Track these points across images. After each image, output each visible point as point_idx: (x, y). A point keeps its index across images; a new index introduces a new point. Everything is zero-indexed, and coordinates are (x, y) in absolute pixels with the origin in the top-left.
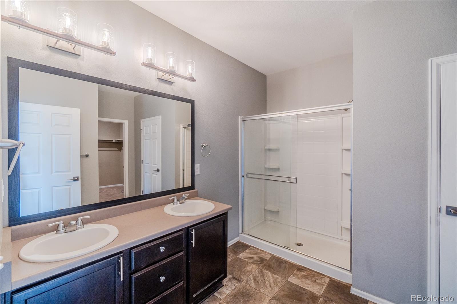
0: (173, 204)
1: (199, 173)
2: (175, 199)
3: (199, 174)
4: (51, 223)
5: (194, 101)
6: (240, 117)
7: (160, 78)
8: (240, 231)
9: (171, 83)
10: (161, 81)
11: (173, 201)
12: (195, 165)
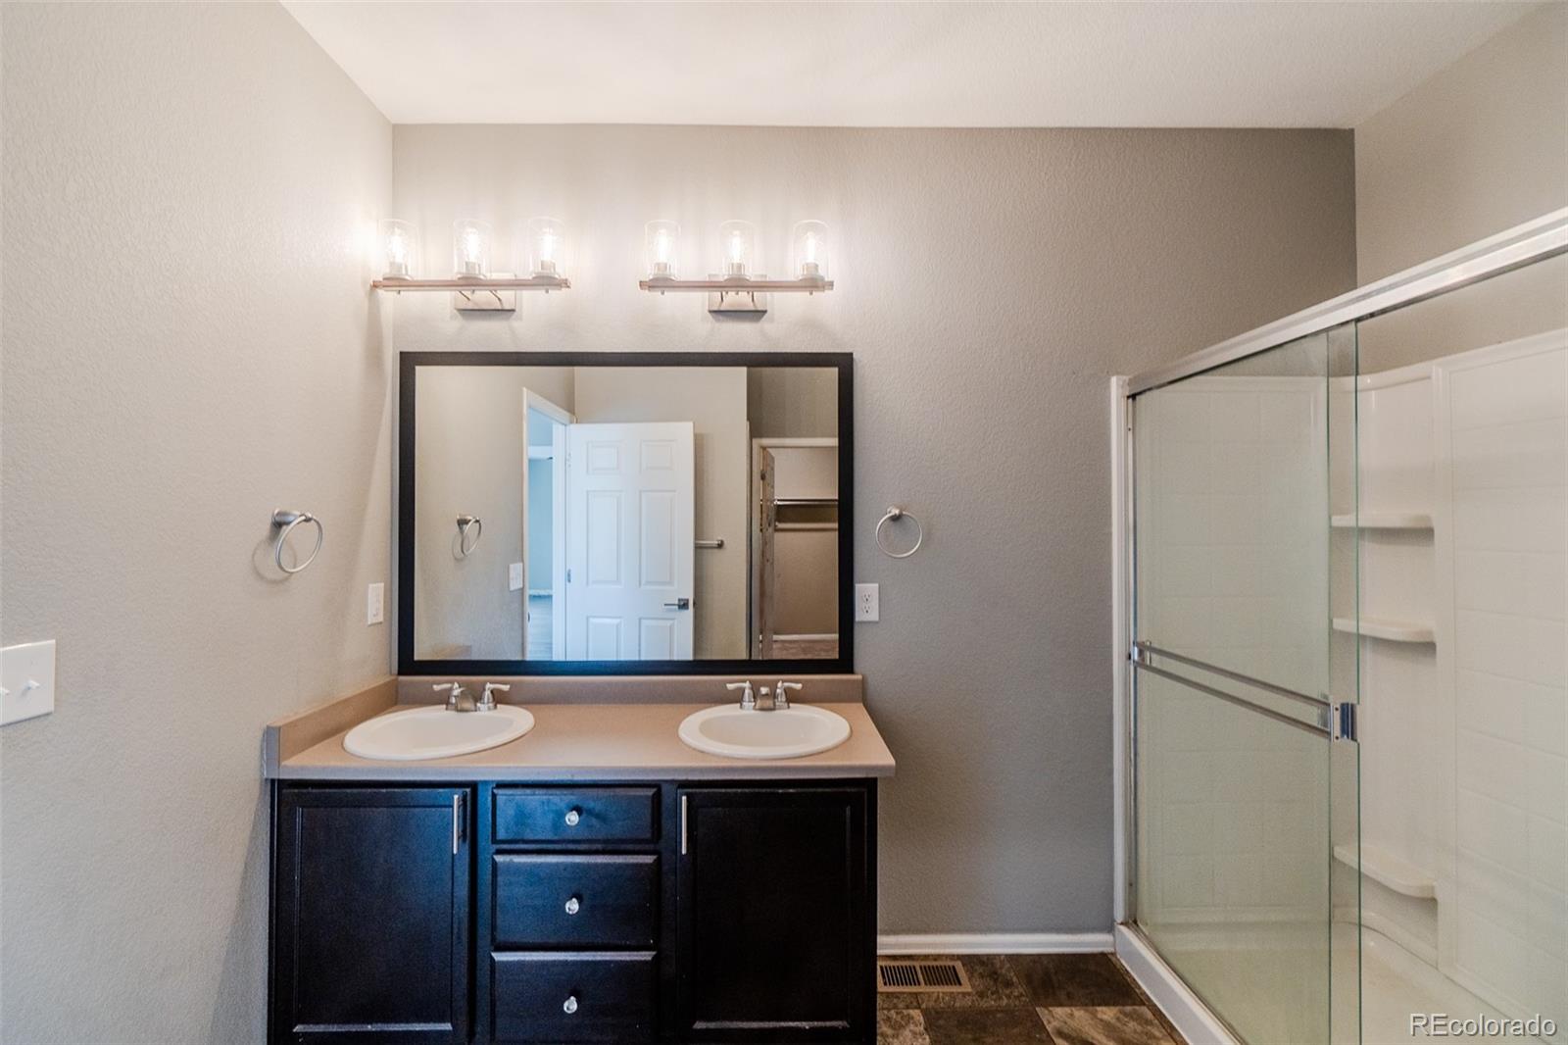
0: (741, 707)
1: (874, 616)
2: (747, 691)
3: (877, 619)
4: (439, 683)
5: (850, 355)
6: (1114, 379)
7: (716, 309)
8: (1119, 914)
9: (757, 314)
10: (721, 318)
11: (737, 698)
12: (858, 587)
